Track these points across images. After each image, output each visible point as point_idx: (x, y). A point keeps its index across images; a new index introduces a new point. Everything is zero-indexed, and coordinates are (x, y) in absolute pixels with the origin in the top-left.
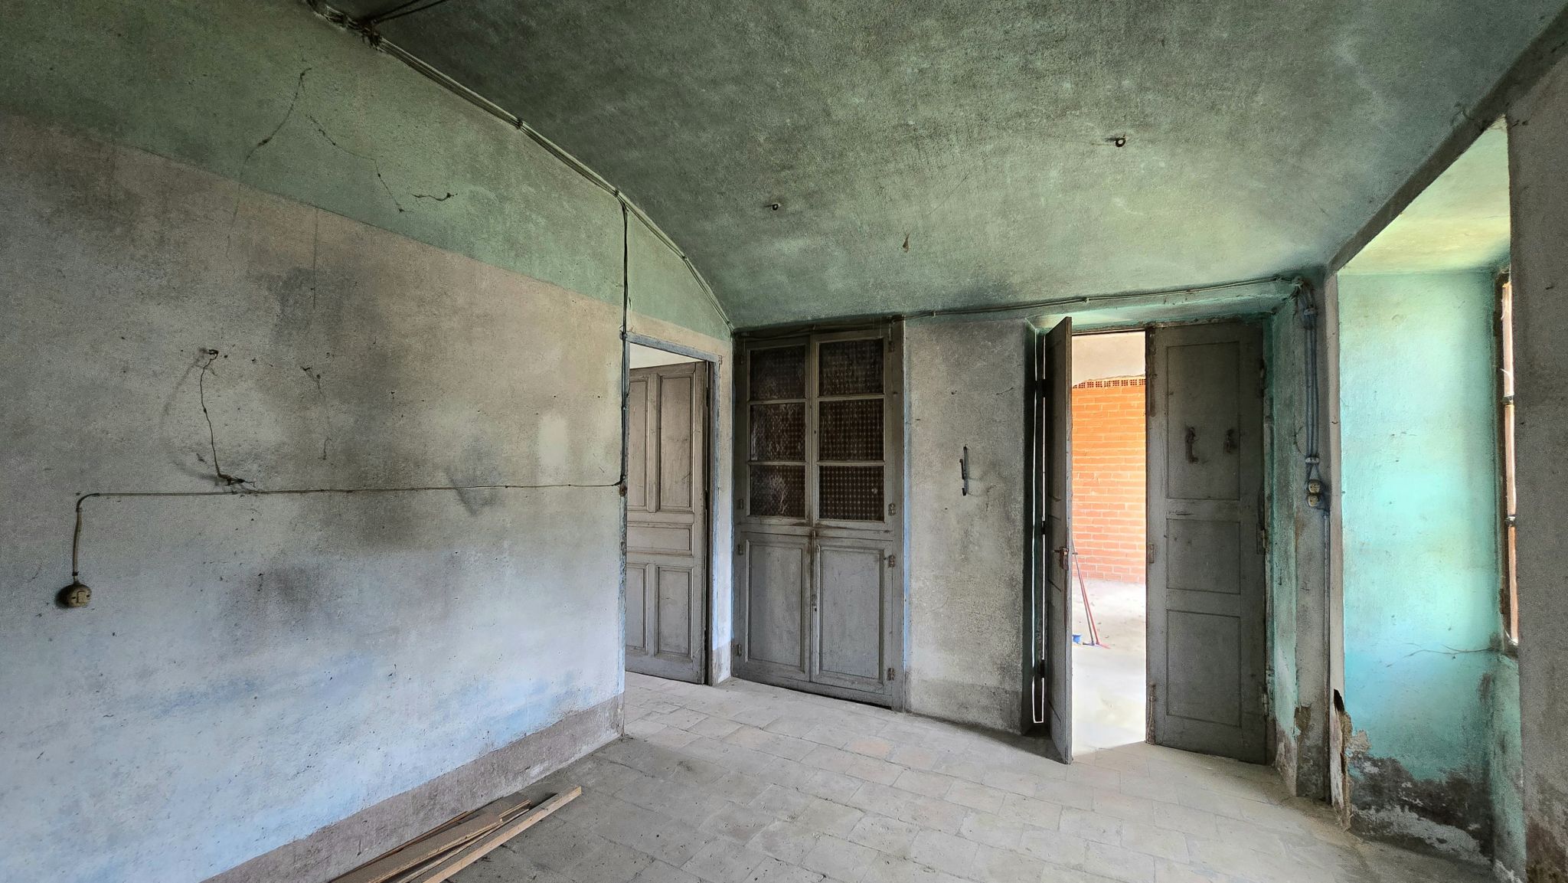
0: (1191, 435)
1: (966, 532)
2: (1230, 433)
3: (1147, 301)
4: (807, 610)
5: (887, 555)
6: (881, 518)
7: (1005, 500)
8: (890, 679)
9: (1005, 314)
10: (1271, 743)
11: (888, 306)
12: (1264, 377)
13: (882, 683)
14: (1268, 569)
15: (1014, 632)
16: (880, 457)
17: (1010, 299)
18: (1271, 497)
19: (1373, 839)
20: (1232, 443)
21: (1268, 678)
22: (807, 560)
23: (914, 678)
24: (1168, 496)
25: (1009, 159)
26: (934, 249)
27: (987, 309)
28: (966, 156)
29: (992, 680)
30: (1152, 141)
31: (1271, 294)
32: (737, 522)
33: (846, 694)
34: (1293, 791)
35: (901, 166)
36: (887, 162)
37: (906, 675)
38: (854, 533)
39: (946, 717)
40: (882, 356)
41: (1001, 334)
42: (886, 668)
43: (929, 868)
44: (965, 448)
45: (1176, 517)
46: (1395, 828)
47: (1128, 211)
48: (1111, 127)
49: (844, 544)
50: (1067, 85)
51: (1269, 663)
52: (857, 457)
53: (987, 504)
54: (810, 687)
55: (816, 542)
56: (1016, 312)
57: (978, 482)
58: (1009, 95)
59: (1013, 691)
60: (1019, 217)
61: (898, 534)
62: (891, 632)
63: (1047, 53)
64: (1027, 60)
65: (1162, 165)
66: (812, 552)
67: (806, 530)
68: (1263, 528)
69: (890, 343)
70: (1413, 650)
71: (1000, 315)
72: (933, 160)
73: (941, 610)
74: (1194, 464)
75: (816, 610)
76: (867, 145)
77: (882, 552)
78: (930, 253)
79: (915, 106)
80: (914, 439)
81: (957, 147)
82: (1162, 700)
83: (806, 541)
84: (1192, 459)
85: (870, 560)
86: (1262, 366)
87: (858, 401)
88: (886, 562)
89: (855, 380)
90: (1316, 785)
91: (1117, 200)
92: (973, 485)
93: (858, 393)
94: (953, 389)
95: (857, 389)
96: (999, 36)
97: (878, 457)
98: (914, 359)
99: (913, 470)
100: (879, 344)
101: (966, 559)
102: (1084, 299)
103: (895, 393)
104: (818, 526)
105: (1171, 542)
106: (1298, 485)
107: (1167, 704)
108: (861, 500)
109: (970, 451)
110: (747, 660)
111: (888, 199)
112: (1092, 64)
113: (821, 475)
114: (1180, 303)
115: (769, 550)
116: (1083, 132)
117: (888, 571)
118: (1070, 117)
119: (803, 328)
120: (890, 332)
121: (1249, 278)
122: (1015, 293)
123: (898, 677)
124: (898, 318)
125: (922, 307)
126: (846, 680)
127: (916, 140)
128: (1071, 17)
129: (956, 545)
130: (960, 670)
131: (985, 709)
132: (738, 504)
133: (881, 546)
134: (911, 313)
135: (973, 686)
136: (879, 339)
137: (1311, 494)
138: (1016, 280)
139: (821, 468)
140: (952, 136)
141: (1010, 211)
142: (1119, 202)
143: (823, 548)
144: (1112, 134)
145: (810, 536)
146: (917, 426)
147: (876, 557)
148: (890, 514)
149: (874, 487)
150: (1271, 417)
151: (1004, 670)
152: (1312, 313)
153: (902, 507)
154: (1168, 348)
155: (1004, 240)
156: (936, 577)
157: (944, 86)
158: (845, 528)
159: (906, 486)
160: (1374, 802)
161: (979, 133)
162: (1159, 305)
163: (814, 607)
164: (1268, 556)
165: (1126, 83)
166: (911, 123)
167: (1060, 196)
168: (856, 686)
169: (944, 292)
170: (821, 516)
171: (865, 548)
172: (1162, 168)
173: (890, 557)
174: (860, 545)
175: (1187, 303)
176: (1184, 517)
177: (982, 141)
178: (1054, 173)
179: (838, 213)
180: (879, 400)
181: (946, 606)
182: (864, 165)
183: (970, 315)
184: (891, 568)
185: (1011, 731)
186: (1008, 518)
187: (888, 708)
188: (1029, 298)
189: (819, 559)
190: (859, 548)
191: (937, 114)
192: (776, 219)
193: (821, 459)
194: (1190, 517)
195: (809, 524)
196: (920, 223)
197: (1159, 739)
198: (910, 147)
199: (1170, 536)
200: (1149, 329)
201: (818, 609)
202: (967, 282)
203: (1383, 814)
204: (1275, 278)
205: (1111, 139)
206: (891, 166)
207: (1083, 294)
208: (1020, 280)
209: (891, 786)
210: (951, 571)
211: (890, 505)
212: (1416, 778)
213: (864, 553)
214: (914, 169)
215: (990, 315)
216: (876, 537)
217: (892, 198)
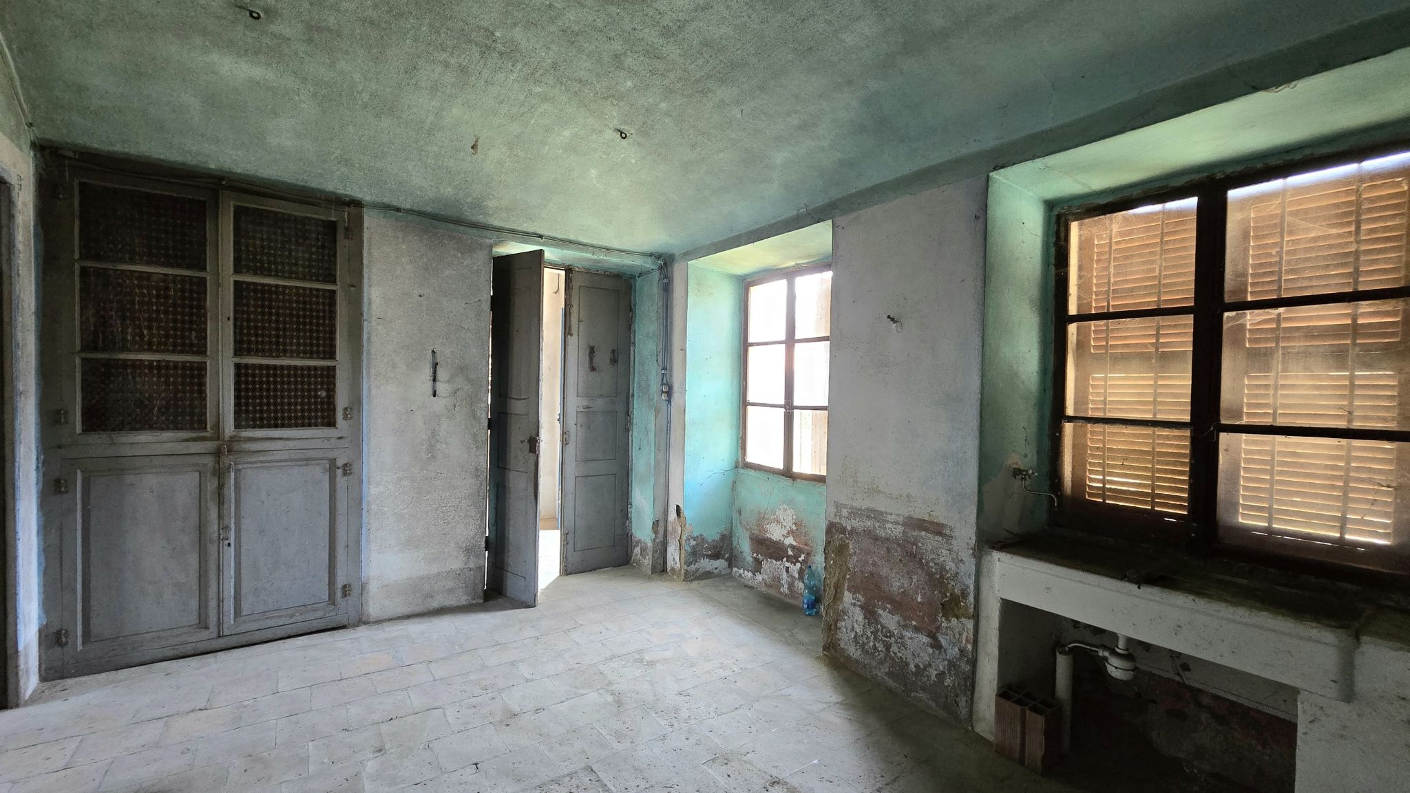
0: (592, 350)
1: (434, 433)
2: (613, 351)
3: (582, 250)
4: (212, 549)
5: (340, 463)
6: (331, 424)
7: (472, 400)
8: (345, 595)
9: (475, 231)
10: (629, 550)
11: (345, 188)
12: (632, 316)
13: (334, 604)
14: (630, 441)
15: (478, 516)
16: (331, 355)
17: (480, 219)
18: (633, 396)
19: (693, 580)
20: (614, 361)
21: (629, 509)
22: (212, 485)
23: (373, 588)
24: (578, 396)
25: (546, 106)
26: (428, 148)
27: (459, 222)
28: (516, 86)
29: (456, 564)
30: (639, 144)
31: (648, 264)
32: (49, 445)
33: (280, 633)
34: (650, 572)
35: (452, 61)
36: (444, 50)
37: (363, 587)
38: (291, 444)
39: (409, 613)
40: (335, 241)
41: (470, 249)
42: (339, 585)
43: (537, 710)
44: (433, 351)
45: (582, 410)
46: (701, 571)
47: (595, 182)
48: (625, 123)
49: (278, 458)
50: (629, 84)
51: (630, 500)
52: (297, 354)
53: (455, 406)
54: (221, 643)
55: (226, 460)
56: (485, 232)
57: (447, 385)
58: (587, 65)
59: (477, 567)
60: (521, 154)
61: (356, 441)
62: (347, 546)
63: (642, 58)
64: (625, 53)
65: (633, 161)
66: (220, 474)
67: (210, 445)
68: (628, 415)
69: (347, 229)
70: (710, 473)
71: (469, 230)
72: (486, 73)
73: (405, 511)
74: (594, 373)
75: (229, 545)
76: (438, 25)
77: (333, 462)
78: (422, 150)
79: (515, 24)
80: (374, 338)
81: (515, 75)
82: (571, 543)
83: (209, 461)
84: (593, 369)
85: (319, 474)
86: (631, 310)
87: (297, 288)
88: (339, 472)
89: (294, 261)
90: (660, 564)
91: (593, 171)
92: (440, 387)
93: (297, 278)
94: (420, 292)
95: (296, 273)
96: (628, 28)
97: (328, 356)
98: (376, 254)
99: (372, 371)
100: (332, 226)
101: (433, 457)
102: (541, 236)
103: (352, 286)
104: (233, 439)
105: (579, 428)
106: (655, 386)
107: (574, 544)
108: (302, 404)
109: (438, 355)
110: (80, 647)
111: (413, 81)
112: (658, 83)
113: (238, 375)
114: (602, 257)
115: (130, 479)
116: (607, 117)
117: (341, 481)
118: (608, 102)
119: (200, 177)
120: (346, 217)
121: (639, 251)
122: (485, 214)
123: (356, 591)
124: (357, 204)
125: (386, 200)
126: (282, 616)
127: (486, 50)
128: (679, 51)
129: (423, 445)
130: (425, 563)
131: (451, 591)
132: (51, 418)
133: (330, 455)
134: (373, 203)
135: (439, 574)
136: (332, 221)
137: (663, 392)
138: (492, 204)
139: (238, 366)
140: (519, 66)
141: (517, 146)
142: (593, 173)
143: (240, 467)
144: (622, 127)
145: (218, 454)
146: (378, 324)
147: (325, 467)
148: (345, 417)
149: (321, 389)
150: (634, 343)
151: (469, 551)
152: (667, 282)
153: (360, 411)
154: (580, 286)
155: (498, 166)
156: (400, 479)
157: (553, 28)
158: (281, 439)
159: (365, 386)
160: (693, 560)
161: (541, 75)
162: (589, 255)
163: (227, 542)
164: (630, 432)
165: (663, 105)
166: (498, 34)
167: (561, 151)
168: (298, 618)
169: (418, 193)
170: (237, 426)
171: (308, 459)
172: (631, 163)
173: (345, 465)
174: (301, 456)
175: (605, 258)
176: (587, 410)
177: (538, 82)
178: (567, 133)
179: (342, 65)
180: (329, 291)
181: (411, 506)
182: (416, 39)
183: (440, 223)
184: (346, 478)
185: (474, 602)
186: (474, 416)
187: (344, 627)
188: (497, 223)
189: (232, 481)
190: (299, 460)
191: (524, 42)
192: (240, 28)
193: (238, 352)
194: (590, 410)
195: (217, 436)
196: (431, 118)
197: (569, 571)
198: (476, 50)
199: (579, 425)
200: (569, 270)
201: (233, 545)
202: (448, 191)
203: (697, 565)
204: (651, 255)
205: (619, 131)
206: (443, 56)
207: (540, 232)
208: (496, 205)
209: (434, 680)
210: (417, 471)
211: (346, 409)
212: (710, 541)
213: (307, 465)
214: (463, 70)
215: (461, 228)
216: (326, 445)
217: (419, 83)
